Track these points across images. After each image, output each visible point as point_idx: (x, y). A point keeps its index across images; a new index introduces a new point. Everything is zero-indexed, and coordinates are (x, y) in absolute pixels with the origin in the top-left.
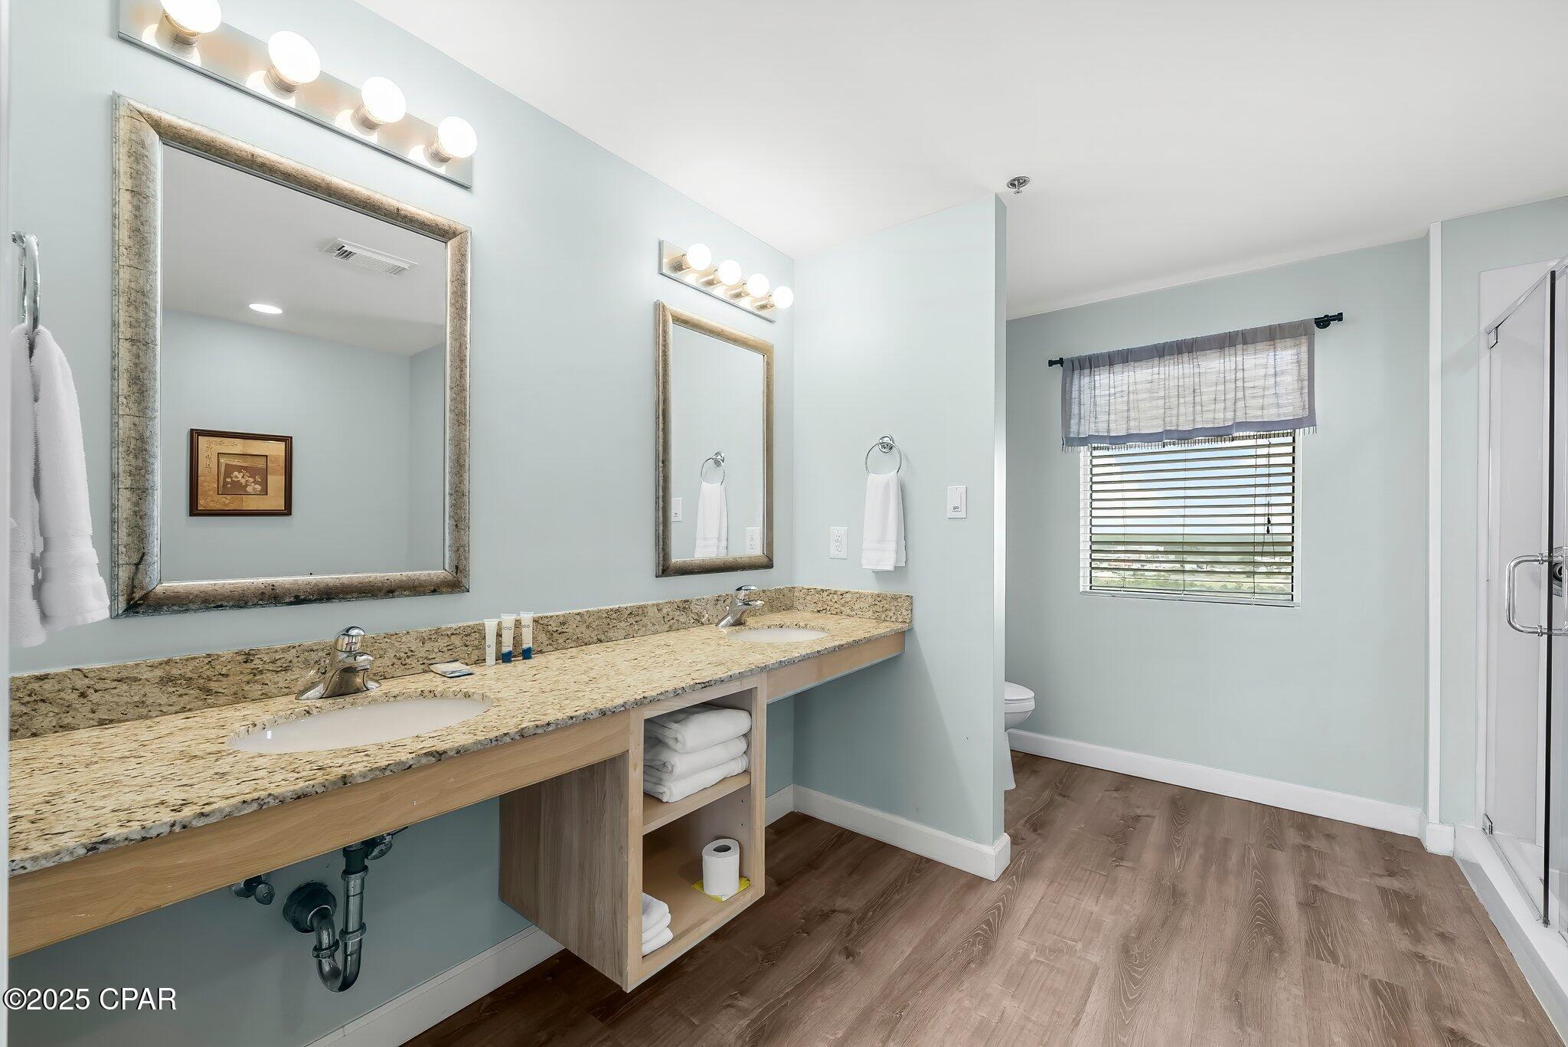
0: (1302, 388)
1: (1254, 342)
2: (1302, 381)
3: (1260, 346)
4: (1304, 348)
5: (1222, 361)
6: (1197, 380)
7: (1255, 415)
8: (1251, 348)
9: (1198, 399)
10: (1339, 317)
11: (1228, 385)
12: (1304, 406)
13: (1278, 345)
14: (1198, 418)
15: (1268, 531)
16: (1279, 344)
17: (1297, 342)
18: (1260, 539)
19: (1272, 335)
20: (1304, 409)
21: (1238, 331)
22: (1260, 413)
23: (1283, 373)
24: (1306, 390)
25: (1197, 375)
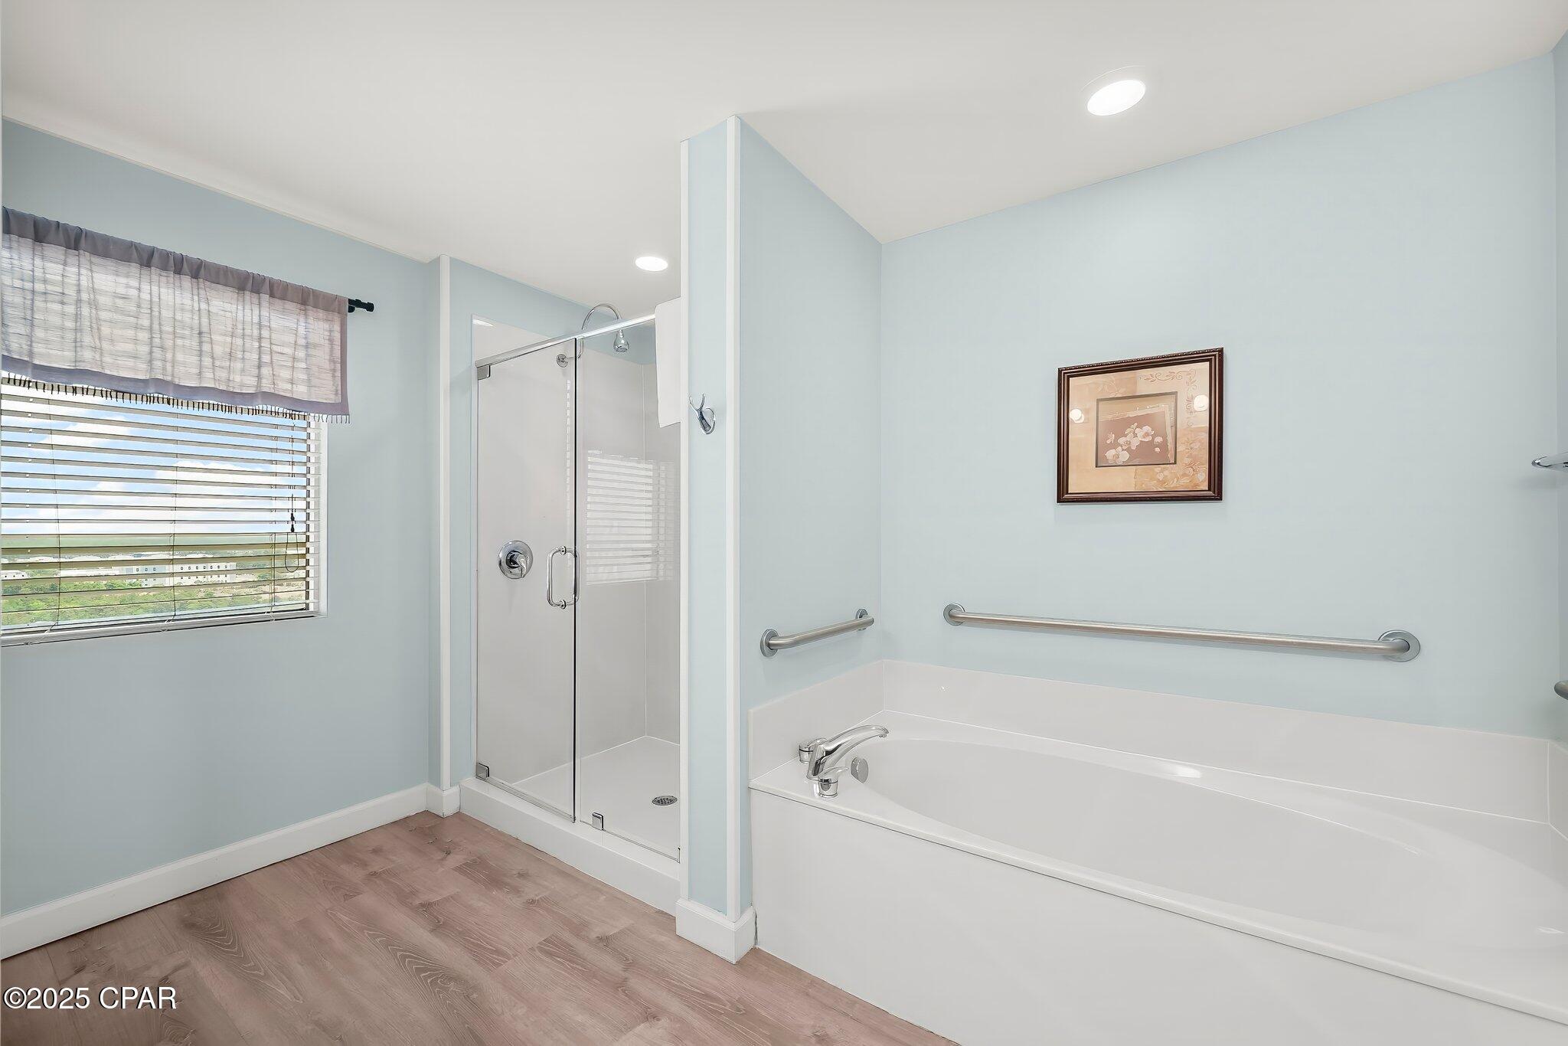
0: (334, 370)
1: (283, 298)
2: (334, 362)
3: (290, 305)
4: (337, 328)
5: (240, 307)
6: (205, 321)
7: (283, 388)
8: (278, 302)
9: (206, 347)
10: (370, 307)
11: (248, 341)
12: (337, 391)
13: (310, 313)
14: (208, 375)
15: (293, 530)
16: (311, 311)
17: (330, 317)
18: (282, 539)
19: (305, 299)
20: (336, 394)
21: (264, 278)
22: (289, 386)
23: (315, 346)
24: (338, 374)
25: (204, 314)
